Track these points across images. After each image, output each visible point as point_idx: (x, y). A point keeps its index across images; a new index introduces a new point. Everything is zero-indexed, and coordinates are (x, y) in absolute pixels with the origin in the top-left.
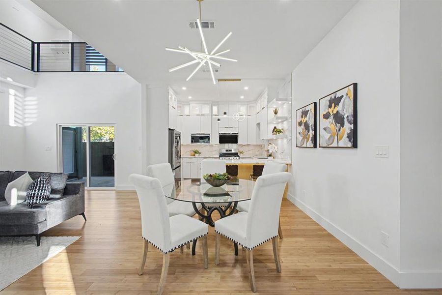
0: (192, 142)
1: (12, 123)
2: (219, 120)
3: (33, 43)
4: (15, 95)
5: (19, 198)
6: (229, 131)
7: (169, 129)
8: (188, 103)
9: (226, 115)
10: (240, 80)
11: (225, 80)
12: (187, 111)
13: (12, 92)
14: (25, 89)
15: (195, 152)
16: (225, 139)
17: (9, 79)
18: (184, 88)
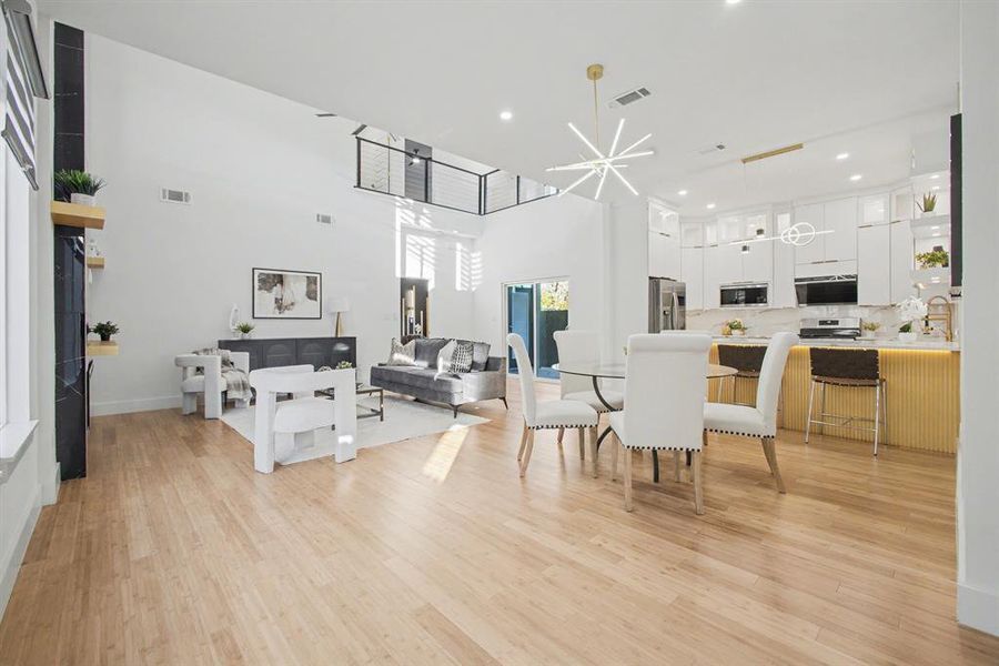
0: (722, 303)
1: (459, 288)
2: (745, 248)
3: (480, 177)
4: (462, 251)
5: (444, 367)
6: (836, 272)
7: (651, 278)
8: (711, 219)
9: (762, 236)
10: (800, 146)
11: (760, 157)
12: (711, 235)
13: (459, 246)
14: (473, 240)
15: (732, 327)
16: (816, 293)
17: (456, 232)
18: (683, 193)
